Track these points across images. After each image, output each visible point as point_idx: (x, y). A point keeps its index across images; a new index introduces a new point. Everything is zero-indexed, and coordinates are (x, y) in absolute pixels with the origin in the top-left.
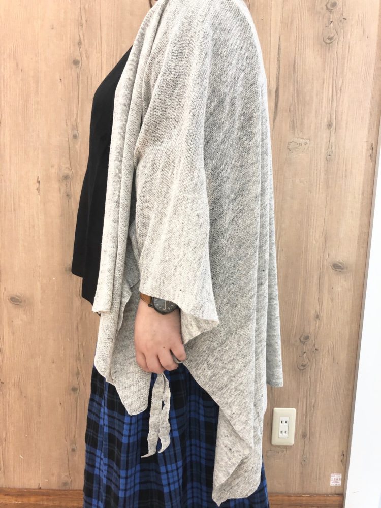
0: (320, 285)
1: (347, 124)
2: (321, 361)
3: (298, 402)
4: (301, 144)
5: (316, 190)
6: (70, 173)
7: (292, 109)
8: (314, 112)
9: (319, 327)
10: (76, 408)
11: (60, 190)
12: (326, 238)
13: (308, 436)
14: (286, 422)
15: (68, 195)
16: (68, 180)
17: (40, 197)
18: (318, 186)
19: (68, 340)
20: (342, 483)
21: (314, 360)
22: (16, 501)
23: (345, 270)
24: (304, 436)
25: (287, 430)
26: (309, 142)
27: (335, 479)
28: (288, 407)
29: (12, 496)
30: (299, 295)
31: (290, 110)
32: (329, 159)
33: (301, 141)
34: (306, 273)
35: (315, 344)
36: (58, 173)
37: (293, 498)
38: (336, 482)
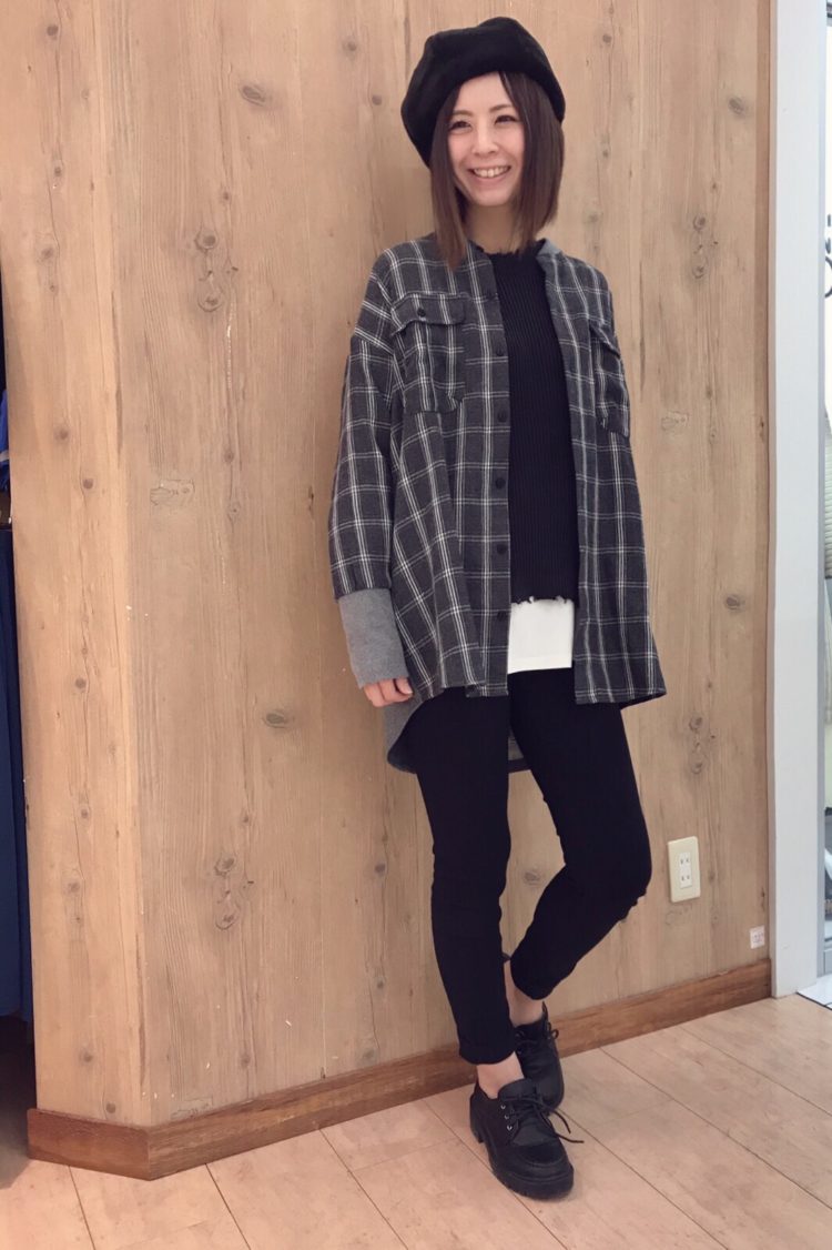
1: (729, 391)
2: (720, 755)
3: (698, 825)
4: (677, 421)
7: (662, 371)
8: (689, 375)
9: (713, 702)
12: (716, 559)
13: (716, 877)
14: (687, 861)
20: (766, 941)
22: (284, 1116)
23: (741, 607)
24: (712, 878)
25: (689, 873)
26: (686, 418)
27: (755, 936)
28: (684, 837)
31: (659, 371)
32: (711, 443)
33: (678, 417)
35: (709, 730)
37: (707, 983)
38: (758, 941)
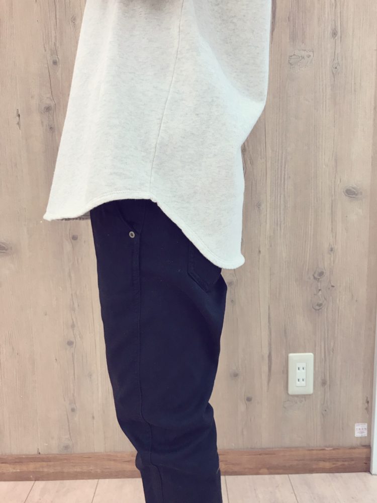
0: (333, 213)
1: (353, 31)
2: (338, 300)
3: (315, 346)
4: (303, 58)
5: (323, 107)
6: (52, 104)
7: (291, 18)
8: (316, 20)
9: (334, 262)
10: (74, 363)
11: (42, 122)
12: (336, 161)
13: (328, 383)
14: (303, 369)
15: (51, 128)
16: (50, 112)
17: (21, 132)
18: (325, 103)
19: (61, 289)
20: (368, 433)
21: (331, 297)
22: (14, 469)
23: (359, 196)
24: (324, 383)
25: (304, 377)
26: (312, 55)
27: (360, 429)
28: (305, 352)
29: (10, 463)
30: (310, 227)
31: (289, 19)
32: (335, 71)
33: (304, 53)
34: (317, 201)
35: (330, 281)
36: (39, 105)
37: (314, 452)
38: (362, 433)
